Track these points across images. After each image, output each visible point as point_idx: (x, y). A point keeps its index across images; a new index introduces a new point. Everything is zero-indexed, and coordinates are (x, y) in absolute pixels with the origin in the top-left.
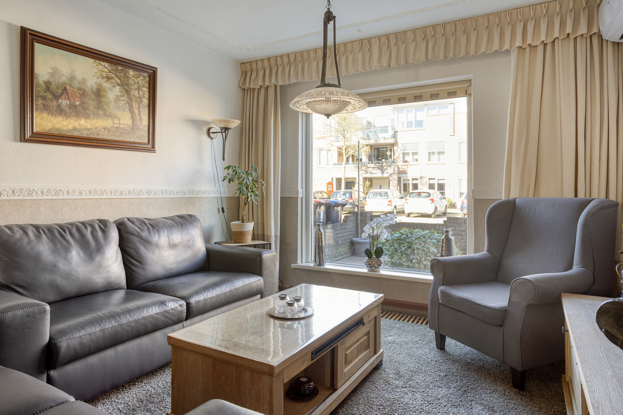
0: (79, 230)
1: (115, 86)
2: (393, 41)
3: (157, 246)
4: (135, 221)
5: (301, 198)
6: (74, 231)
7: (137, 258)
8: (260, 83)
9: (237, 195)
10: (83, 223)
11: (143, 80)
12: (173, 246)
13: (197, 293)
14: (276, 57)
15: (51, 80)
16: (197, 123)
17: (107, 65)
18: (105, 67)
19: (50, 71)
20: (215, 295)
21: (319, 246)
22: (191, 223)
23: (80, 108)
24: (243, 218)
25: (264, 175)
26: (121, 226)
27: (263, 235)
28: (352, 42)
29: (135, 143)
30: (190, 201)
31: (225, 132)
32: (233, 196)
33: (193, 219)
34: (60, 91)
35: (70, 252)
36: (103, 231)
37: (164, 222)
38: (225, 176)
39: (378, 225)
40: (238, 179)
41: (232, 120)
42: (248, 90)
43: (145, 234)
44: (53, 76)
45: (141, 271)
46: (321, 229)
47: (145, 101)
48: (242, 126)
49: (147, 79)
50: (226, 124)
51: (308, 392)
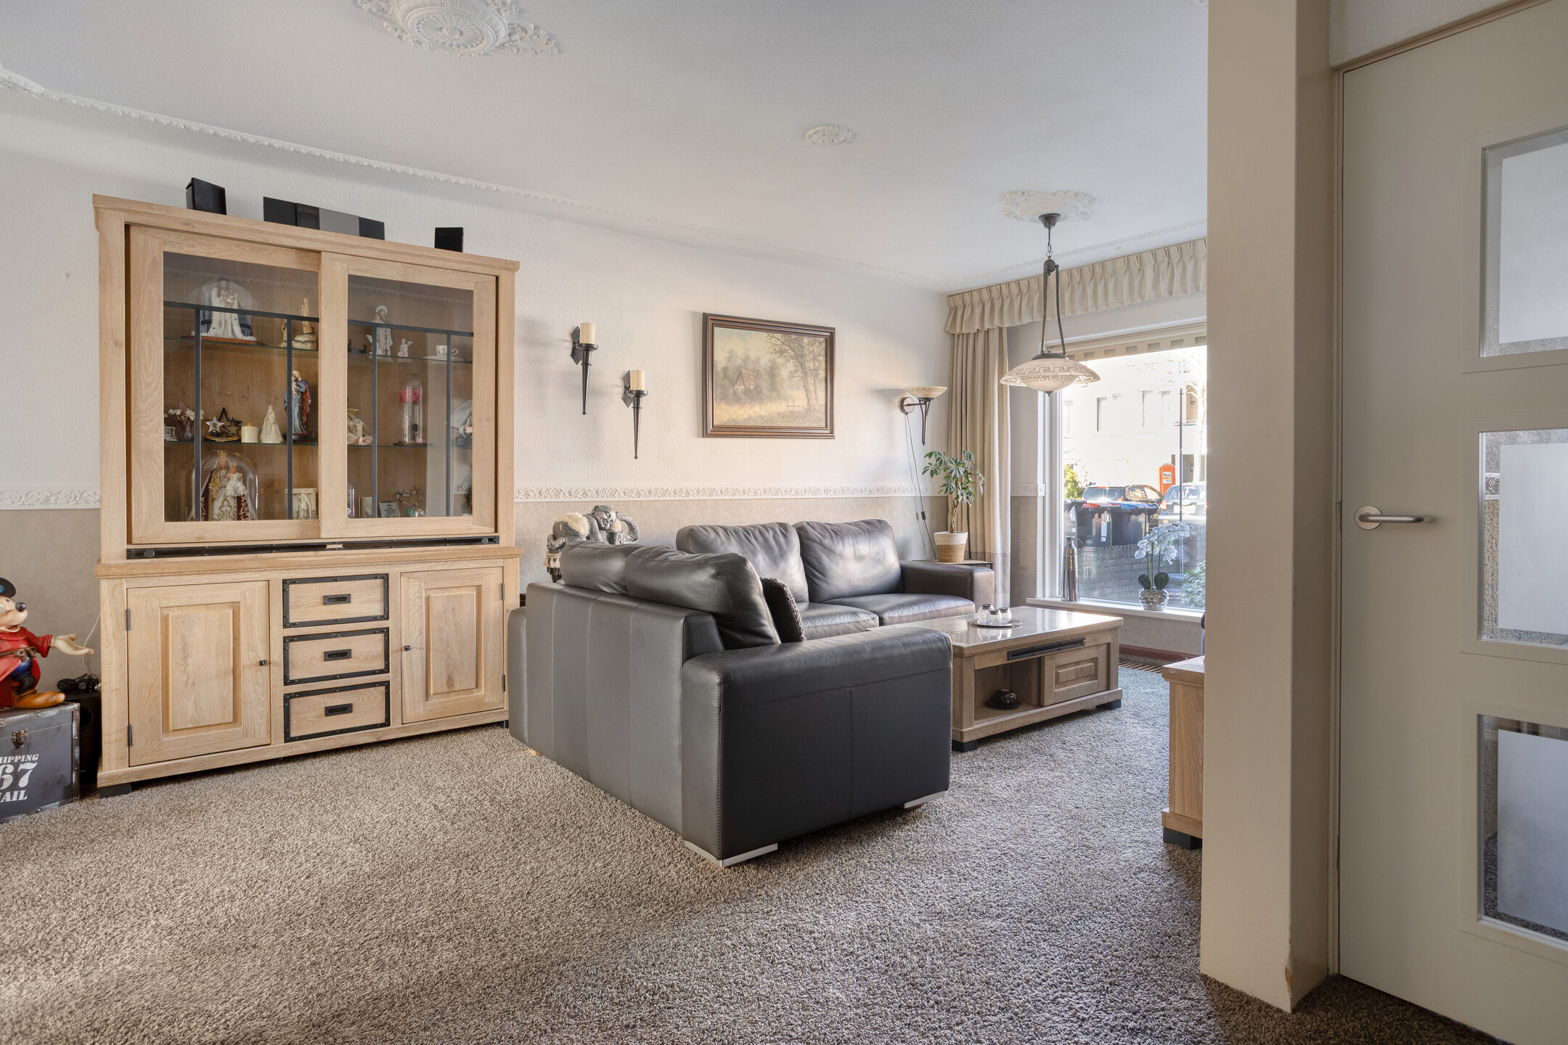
0: (761, 533)
1: (789, 360)
2: (1175, 256)
3: (841, 556)
4: (815, 525)
5: (1042, 498)
6: (757, 534)
7: (820, 570)
8: (977, 326)
9: (942, 494)
10: (764, 526)
11: (819, 348)
12: (860, 558)
13: (891, 609)
14: (1000, 285)
15: (728, 365)
16: (885, 394)
17: (779, 336)
18: (778, 339)
19: (727, 355)
20: (911, 613)
21: (1069, 571)
22: (880, 531)
23: (754, 392)
24: (951, 526)
25: (985, 466)
26: (801, 531)
27: (984, 553)
28: (1113, 260)
29: (811, 428)
30: (878, 502)
31: (925, 404)
32: (937, 495)
33: (883, 525)
34: (736, 376)
35: (757, 556)
36: (785, 536)
37: (848, 528)
38: (926, 467)
39: (1161, 538)
40: (945, 471)
41: (934, 387)
42: (959, 335)
43: (827, 542)
44: (729, 361)
45: (824, 585)
46: (1073, 545)
47: (822, 374)
48: (950, 393)
49: (824, 345)
50: (927, 393)
51: (1008, 701)
